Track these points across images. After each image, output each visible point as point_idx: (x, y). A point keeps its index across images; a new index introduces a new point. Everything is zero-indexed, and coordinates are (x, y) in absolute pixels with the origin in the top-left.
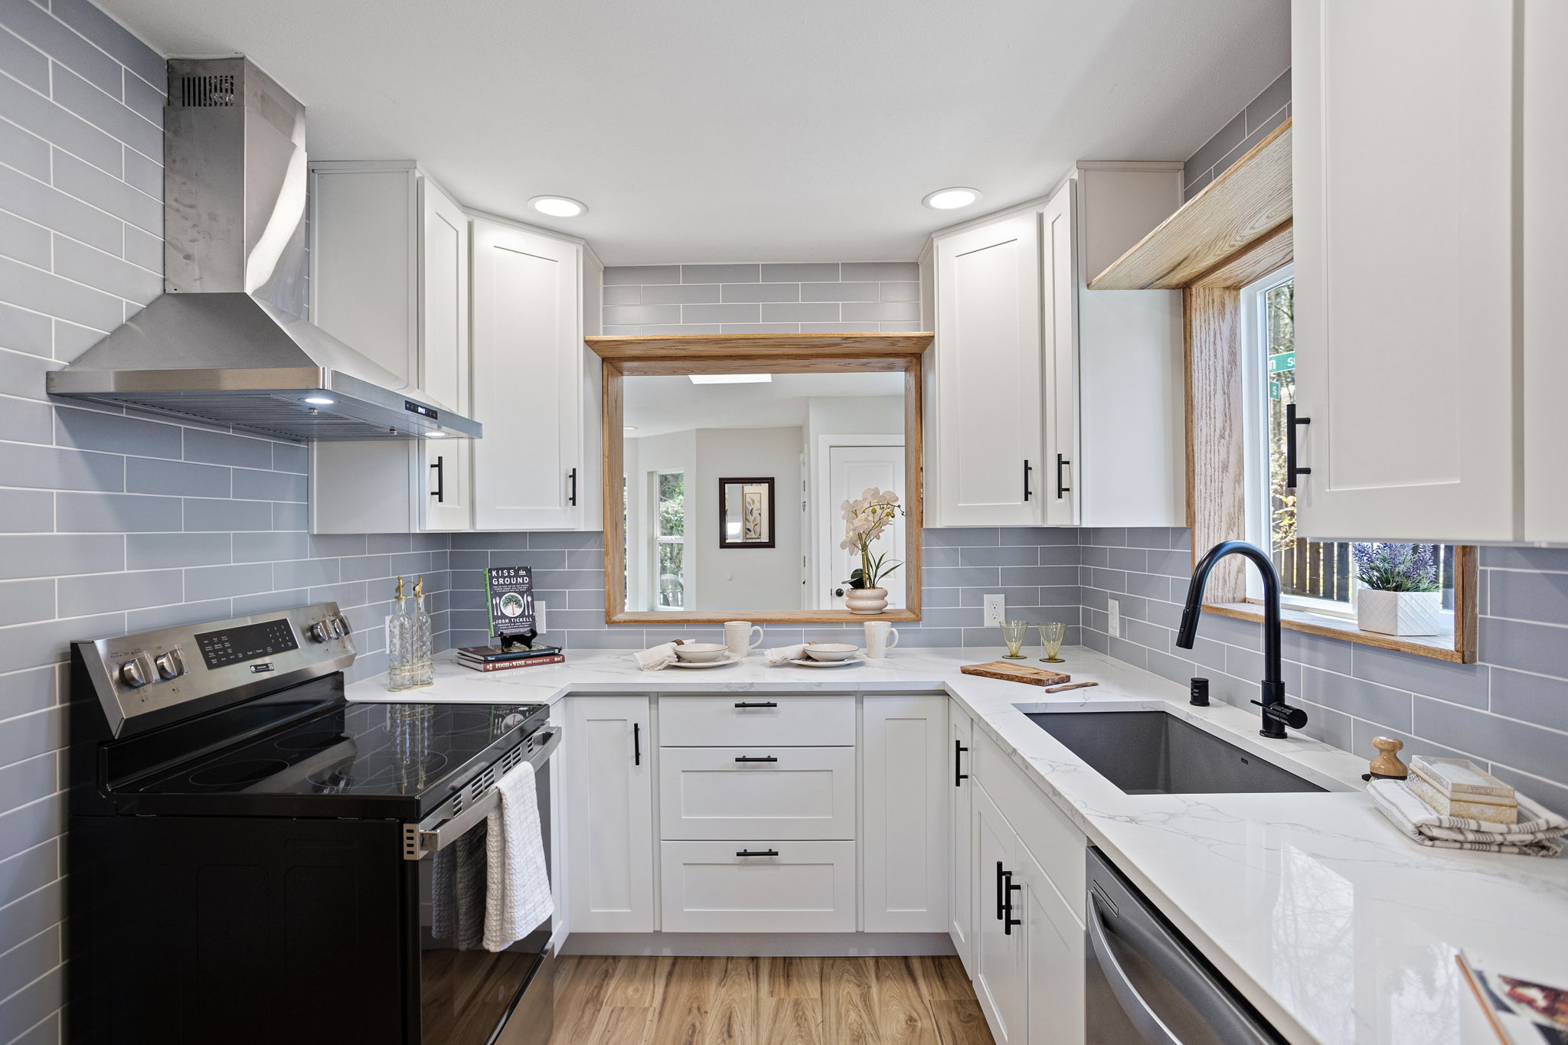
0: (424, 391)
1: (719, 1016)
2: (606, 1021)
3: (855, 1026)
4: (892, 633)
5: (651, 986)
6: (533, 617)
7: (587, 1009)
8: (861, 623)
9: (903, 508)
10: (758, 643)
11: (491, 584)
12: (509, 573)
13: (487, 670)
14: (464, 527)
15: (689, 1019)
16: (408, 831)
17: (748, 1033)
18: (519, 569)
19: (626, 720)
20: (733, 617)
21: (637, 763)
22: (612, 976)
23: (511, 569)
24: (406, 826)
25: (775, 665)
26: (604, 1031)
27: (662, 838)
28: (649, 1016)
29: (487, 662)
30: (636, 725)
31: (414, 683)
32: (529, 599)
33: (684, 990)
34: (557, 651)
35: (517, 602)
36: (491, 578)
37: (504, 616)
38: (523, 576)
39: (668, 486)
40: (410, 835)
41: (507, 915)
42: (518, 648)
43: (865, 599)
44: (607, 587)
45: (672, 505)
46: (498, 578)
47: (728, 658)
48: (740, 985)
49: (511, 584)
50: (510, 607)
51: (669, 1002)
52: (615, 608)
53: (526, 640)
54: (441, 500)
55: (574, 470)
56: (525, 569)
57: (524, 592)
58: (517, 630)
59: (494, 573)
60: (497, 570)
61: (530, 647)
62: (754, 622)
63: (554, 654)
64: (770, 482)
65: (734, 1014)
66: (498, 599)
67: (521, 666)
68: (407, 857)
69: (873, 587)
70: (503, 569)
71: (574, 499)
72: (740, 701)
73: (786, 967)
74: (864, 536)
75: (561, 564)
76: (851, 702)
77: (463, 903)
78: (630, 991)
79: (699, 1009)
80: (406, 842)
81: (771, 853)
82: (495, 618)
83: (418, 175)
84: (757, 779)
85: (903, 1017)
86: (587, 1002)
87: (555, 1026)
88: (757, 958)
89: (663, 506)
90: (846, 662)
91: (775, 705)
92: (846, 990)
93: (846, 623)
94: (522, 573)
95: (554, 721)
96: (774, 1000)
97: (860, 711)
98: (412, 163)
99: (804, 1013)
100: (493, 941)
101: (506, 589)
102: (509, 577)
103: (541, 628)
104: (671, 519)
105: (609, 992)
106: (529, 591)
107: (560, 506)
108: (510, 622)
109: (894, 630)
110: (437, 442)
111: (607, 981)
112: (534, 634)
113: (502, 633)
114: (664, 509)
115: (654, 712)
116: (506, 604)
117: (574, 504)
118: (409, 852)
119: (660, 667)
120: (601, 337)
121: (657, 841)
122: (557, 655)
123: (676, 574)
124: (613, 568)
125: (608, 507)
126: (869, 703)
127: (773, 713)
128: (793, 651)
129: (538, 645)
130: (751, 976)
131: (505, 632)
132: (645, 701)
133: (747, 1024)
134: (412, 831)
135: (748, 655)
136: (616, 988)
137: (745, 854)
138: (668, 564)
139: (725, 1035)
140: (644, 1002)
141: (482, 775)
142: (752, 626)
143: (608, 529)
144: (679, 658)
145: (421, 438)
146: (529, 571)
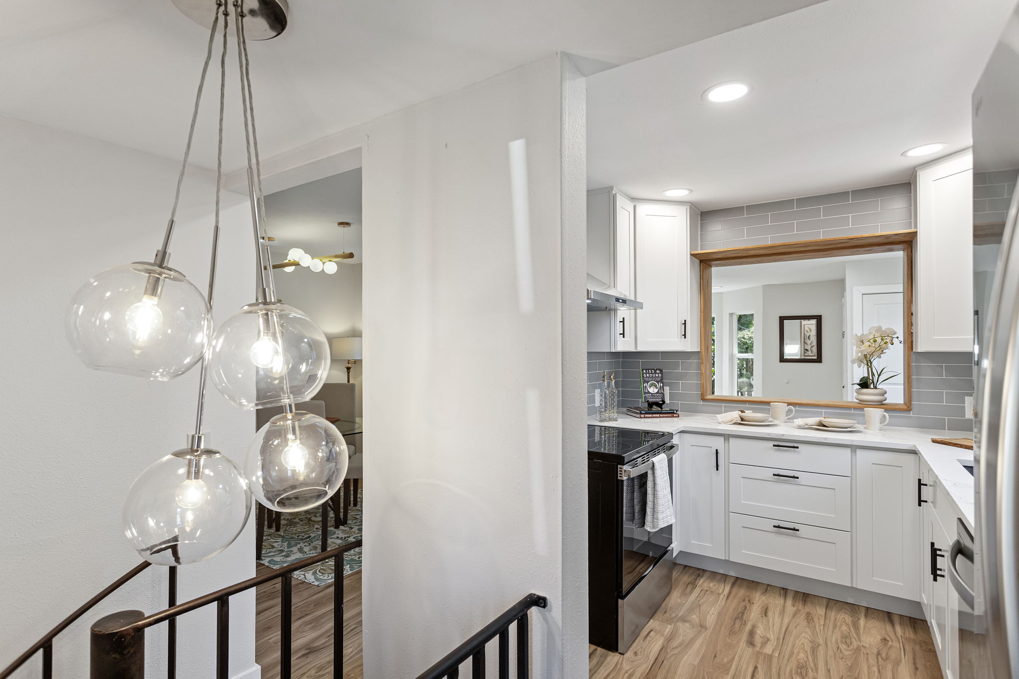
0: (617, 289)
1: (760, 607)
2: (699, 593)
3: (845, 632)
4: (884, 416)
5: (723, 586)
6: (663, 394)
7: (689, 586)
8: (862, 409)
9: (901, 338)
10: (791, 416)
11: (643, 376)
12: (651, 371)
13: (641, 418)
14: (632, 349)
15: (744, 603)
16: (620, 468)
17: (776, 617)
18: (657, 369)
19: (711, 447)
20: (776, 401)
21: (717, 470)
22: (702, 577)
23: (653, 369)
24: (619, 466)
25: (800, 427)
26: (697, 597)
27: (730, 511)
28: (721, 597)
29: (641, 413)
30: (717, 450)
31: (610, 420)
32: (662, 385)
33: (742, 592)
34: (675, 411)
35: (656, 386)
36: (643, 373)
37: (649, 393)
38: (658, 373)
39: (744, 322)
40: (620, 470)
41: (655, 516)
42: (655, 408)
43: (869, 395)
44: (702, 381)
45: (746, 333)
46: (646, 373)
47: (771, 422)
48: (775, 598)
49: (652, 377)
50: (652, 388)
51: (732, 595)
52: (706, 392)
53: (660, 405)
54: (624, 337)
55: (685, 321)
56: (659, 370)
57: (659, 381)
58: (656, 400)
59: (644, 371)
60: (646, 370)
61: (662, 409)
62: (789, 404)
63: (673, 413)
64: (819, 319)
65: (769, 608)
66: (646, 384)
67: (657, 417)
68: (619, 478)
69: (875, 388)
70: (648, 370)
71: (685, 335)
72: (777, 443)
73: (804, 597)
74: (868, 356)
75: (677, 368)
76: (848, 451)
77: (637, 508)
78: (711, 585)
79: (749, 601)
80: (619, 472)
81: (794, 529)
82: (645, 393)
83: (614, 192)
84: (786, 488)
85: (879, 638)
86: (689, 584)
87: (673, 588)
88: (786, 589)
89: (741, 334)
90: (848, 429)
91: (798, 448)
92: (844, 617)
93: (854, 408)
94: (658, 372)
95: (675, 441)
96: (794, 609)
97: (854, 458)
98: (612, 188)
99: (812, 619)
100: (649, 526)
101: (650, 379)
102: (652, 373)
103: (667, 401)
104: (747, 342)
105: (700, 582)
106: (661, 381)
107: (678, 338)
108: (652, 395)
109: (886, 414)
110: (623, 312)
111: (698, 579)
112: (664, 402)
113: (648, 401)
114: (742, 336)
115: (727, 445)
116: (650, 387)
117: (685, 338)
118: (620, 476)
119: (731, 423)
120: (699, 252)
121: (727, 512)
122: (675, 414)
123: (749, 378)
124: (706, 371)
125: (703, 338)
126: (859, 452)
127: (796, 452)
128: (813, 421)
129: (665, 408)
130: (782, 595)
131: (649, 400)
132: (722, 439)
133: (777, 613)
134: (621, 468)
135: (785, 422)
136: (704, 582)
137: (779, 527)
138: (744, 372)
139: (763, 615)
140: (719, 591)
141: (645, 456)
142: (788, 406)
143: (703, 350)
144: (742, 419)
145: (615, 310)
146: (661, 371)
